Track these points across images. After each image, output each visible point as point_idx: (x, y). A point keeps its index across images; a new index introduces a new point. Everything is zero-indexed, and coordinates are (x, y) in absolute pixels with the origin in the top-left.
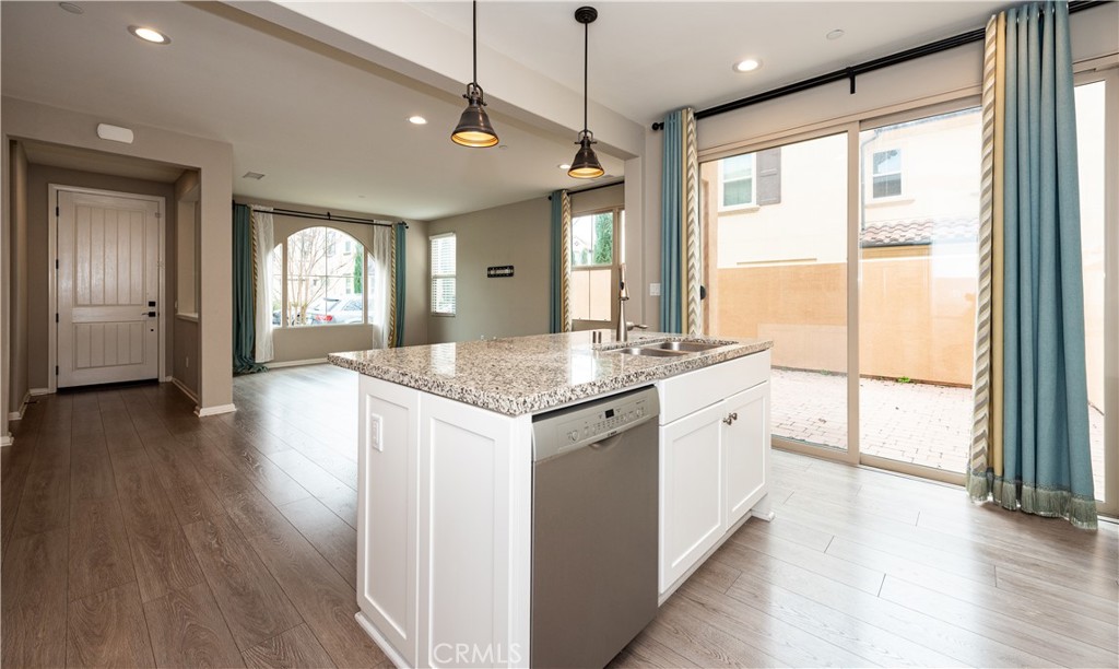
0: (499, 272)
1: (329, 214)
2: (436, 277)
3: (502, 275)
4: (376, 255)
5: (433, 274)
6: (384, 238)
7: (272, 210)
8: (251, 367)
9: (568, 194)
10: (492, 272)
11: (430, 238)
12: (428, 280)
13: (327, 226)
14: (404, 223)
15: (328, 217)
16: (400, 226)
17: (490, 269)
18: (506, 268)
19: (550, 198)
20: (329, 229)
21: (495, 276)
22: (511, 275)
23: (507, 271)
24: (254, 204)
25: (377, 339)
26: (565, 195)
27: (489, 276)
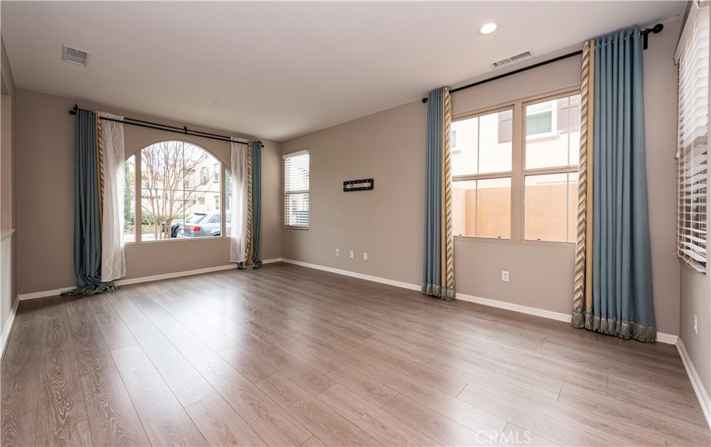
0: (355, 186)
1: (185, 129)
2: (289, 193)
3: (360, 189)
4: (233, 171)
5: (286, 190)
6: (241, 155)
7: (122, 119)
8: (97, 286)
9: (450, 92)
10: (349, 186)
11: (284, 157)
12: (282, 195)
13: (184, 141)
14: (260, 142)
15: (185, 132)
16: (256, 145)
17: (346, 183)
18: (365, 181)
19: (424, 100)
20: (187, 145)
21: (352, 190)
22: (371, 188)
23: (366, 185)
24: (101, 111)
25: (234, 251)
26: (447, 93)
27: (346, 190)
